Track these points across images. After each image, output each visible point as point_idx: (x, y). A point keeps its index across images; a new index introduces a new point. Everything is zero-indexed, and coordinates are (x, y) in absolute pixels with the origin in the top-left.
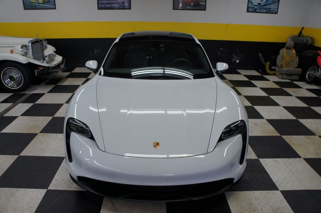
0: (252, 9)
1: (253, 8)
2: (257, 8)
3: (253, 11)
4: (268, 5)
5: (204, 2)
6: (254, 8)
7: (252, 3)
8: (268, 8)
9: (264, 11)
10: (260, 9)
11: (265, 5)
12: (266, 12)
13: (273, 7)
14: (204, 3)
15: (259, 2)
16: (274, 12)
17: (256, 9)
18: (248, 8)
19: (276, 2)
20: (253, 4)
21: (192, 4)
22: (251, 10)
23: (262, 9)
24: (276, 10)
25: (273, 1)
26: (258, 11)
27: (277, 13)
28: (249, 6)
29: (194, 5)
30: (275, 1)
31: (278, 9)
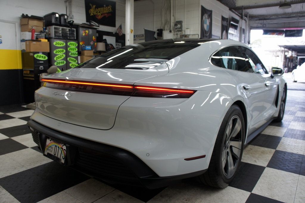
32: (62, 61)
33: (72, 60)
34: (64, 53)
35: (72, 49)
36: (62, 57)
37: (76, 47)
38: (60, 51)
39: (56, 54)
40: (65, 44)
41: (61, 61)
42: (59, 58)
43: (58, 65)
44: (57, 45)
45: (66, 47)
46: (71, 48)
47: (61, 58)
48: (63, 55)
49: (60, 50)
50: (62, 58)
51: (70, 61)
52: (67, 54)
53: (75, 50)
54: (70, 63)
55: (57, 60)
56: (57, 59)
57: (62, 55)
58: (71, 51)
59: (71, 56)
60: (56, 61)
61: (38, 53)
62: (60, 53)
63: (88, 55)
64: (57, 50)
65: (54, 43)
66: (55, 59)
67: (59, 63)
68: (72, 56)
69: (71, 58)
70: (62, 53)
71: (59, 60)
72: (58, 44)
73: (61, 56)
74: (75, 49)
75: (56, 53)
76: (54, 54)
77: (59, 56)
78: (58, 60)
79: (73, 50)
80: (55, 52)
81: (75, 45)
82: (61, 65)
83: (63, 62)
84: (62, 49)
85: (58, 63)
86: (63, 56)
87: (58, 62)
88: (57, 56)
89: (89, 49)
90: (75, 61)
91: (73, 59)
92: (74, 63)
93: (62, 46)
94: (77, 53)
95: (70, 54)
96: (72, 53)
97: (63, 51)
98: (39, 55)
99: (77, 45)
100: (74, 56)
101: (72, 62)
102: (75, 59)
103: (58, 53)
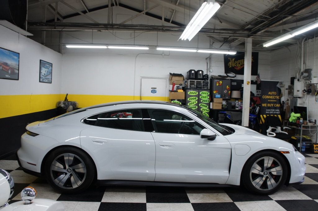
32: (195, 106)
33: (204, 106)
35: (204, 97)
36: (194, 103)
37: (208, 95)
40: (197, 93)
41: (193, 106)
42: (192, 103)
44: (191, 94)
45: (199, 96)
46: (203, 96)
47: (193, 103)
48: (195, 102)
49: (193, 97)
50: (195, 104)
51: (201, 106)
52: (199, 101)
53: (206, 98)
54: (202, 108)
57: (194, 102)
58: (202, 98)
60: (189, 106)
61: (174, 100)
63: (217, 102)
64: (191, 98)
65: (189, 93)
68: (204, 102)
69: (202, 104)
70: (194, 100)
72: (192, 93)
74: (207, 97)
76: (188, 101)
79: (205, 98)
80: (188, 99)
83: (195, 107)
84: (195, 97)
88: (191, 102)
89: (218, 97)
90: (206, 107)
91: (204, 104)
92: (205, 108)
93: (195, 94)
94: (208, 100)
95: (202, 101)
96: (204, 100)
97: (196, 98)
98: (175, 101)
99: (209, 94)
100: (205, 102)
101: (203, 107)
102: (206, 105)
103: (191, 100)
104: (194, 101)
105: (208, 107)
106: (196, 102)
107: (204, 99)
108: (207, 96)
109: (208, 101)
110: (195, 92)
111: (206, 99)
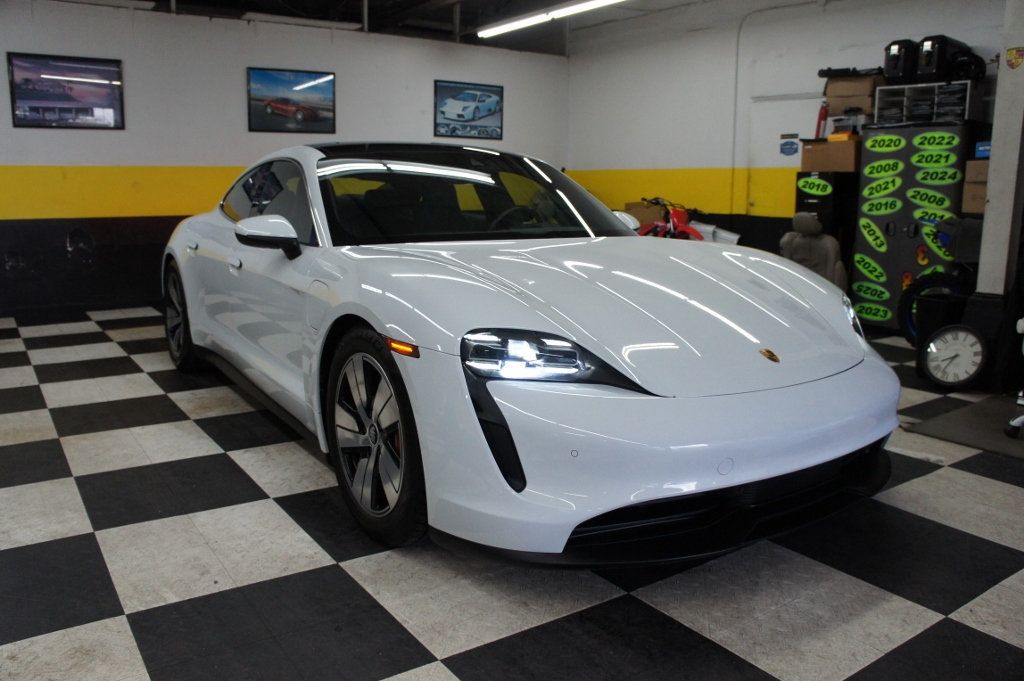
0: (446, 129)
1: (448, 125)
2: (457, 125)
3: (449, 134)
4: (480, 118)
5: (328, 110)
6: (451, 127)
7: (443, 113)
8: (481, 127)
9: (473, 133)
10: (464, 127)
11: (473, 119)
12: (477, 135)
13: (490, 123)
14: (330, 115)
15: (461, 112)
16: (495, 135)
17: (454, 129)
18: (436, 125)
19: (495, 112)
20: (447, 116)
21: (300, 116)
22: (442, 130)
23: (468, 129)
24: (499, 130)
25: (490, 110)
26: (459, 133)
27: (501, 138)
28: (438, 121)
29: (305, 120)
30: (493, 109)
31: (501, 128)
32: (890, 200)
33: (928, 198)
34: (899, 175)
35: (930, 159)
36: (890, 185)
37: (950, 150)
38: (883, 169)
39: (872, 176)
40: (903, 143)
41: (883, 201)
42: (879, 189)
43: (875, 213)
44: (878, 149)
45: (908, 153)
46: (926, 154)
47: (886, 188)
48: (893, 182)
49: (883, 163)
50: (891, 189)
51: (917, 201)
52: (909, 176)
53: (943, 160)
54: (918, 207)
55: (871, 197)
56: (871, 194)
57: (890, 180)
58: (924, 165)
59: (925, 182)
60: (867, 200)
61: (809, 175)
62: (883, 174)
64: (876, 164)
65: (868, 144)
66: (866, 192)
67: (878, 207)
68: (929, 182)
69: (923, 190)
70: (891, 173)
71: (879, 197)
72: (882, 143)
73: (887, 183)
74: (947, 157)
75: (871, 173)
76: (867, 178)
77: (881, 182)
78: (876, 195)
79: (937, 161)
80: (867, 171)
81: (948, 143)
82: (883, 212)
83: (893, 205)
84: (891, 162)
85: (873, 205)
86: (894, 185)
87: (875, 202)
88: (874, 185)
89: (987, 154)
90: (940, 202)
91: (931, 193)
92: (933, 209)
93: (893, 149)
94: (951, 171)
95: (919, 176)
96: (931, 171)
97: (895, 166)
98: (810, 180)
99: (956, 141)
100: (937, 182)
101: (925, 203)
102: (939, 195)
103: (876, 175)
104: (886, 176)
105: (947, 203)
106: (899, 182)
107: (931, 167)
108: (945, 154)
109: (953, 177)
110: (894, 138)
111: (940, 167)
